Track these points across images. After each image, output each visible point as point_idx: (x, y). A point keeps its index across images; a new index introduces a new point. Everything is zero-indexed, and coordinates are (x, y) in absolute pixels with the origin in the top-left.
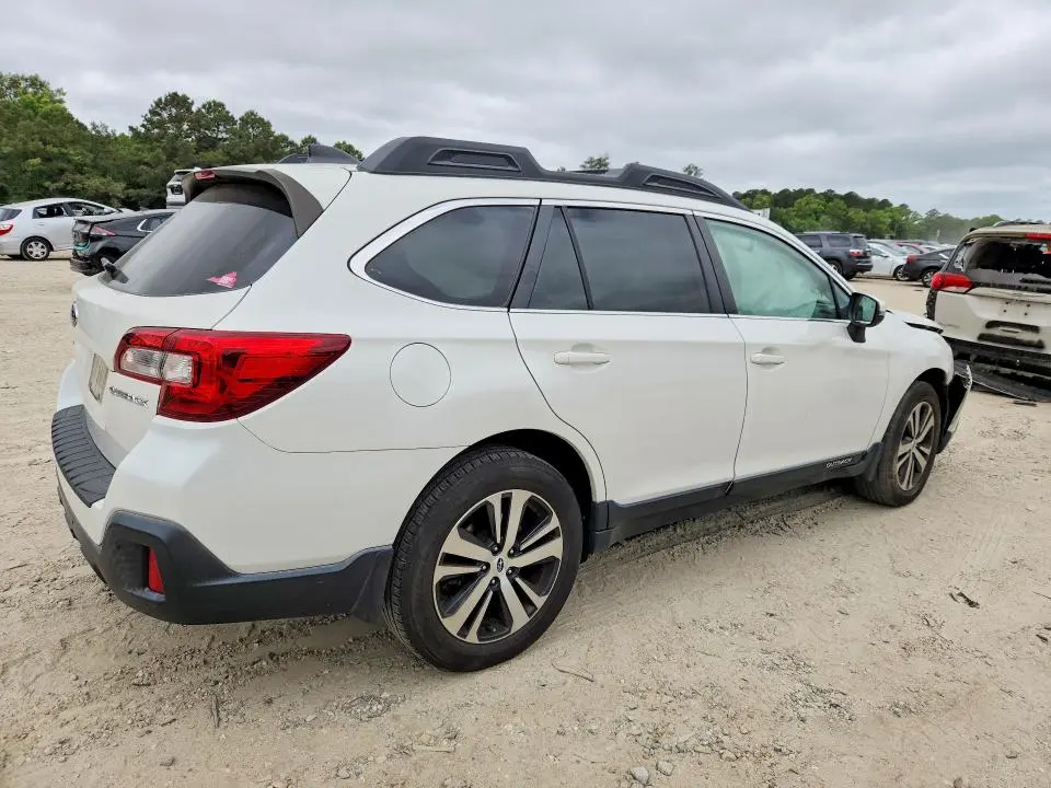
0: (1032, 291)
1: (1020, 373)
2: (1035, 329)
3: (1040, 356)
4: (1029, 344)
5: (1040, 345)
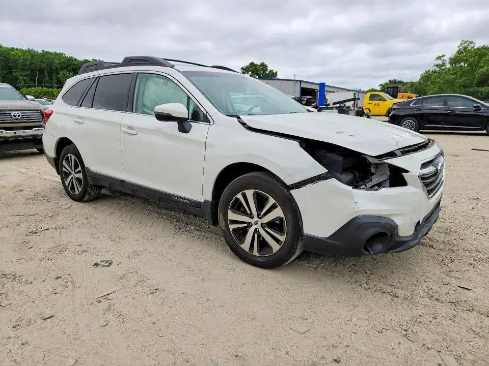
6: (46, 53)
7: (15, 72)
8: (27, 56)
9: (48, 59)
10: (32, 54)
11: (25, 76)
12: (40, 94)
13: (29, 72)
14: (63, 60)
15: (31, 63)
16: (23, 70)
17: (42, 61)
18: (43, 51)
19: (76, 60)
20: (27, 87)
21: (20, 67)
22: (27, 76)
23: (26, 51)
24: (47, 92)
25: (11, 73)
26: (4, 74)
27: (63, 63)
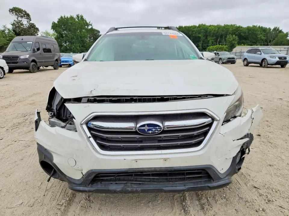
6: (226, 26)
7: (209, 38)
8: (216, 28)
9: (226, 29)
10: (219, 27)
11: (213, 39)
12: (217, 48)
13: (215, 37)
14: (234, 29)
15: (218, 32)
16: (213, 36)
17: (223, 31)
18: (225, 25)
19: (242, 27)
20: (213, 45)
21: (212, 35)
22: (214, 39)
23: (216, 26)
24: (221, 48)
25: (207, 38)
26: (204, 39)
27: (234, 30)
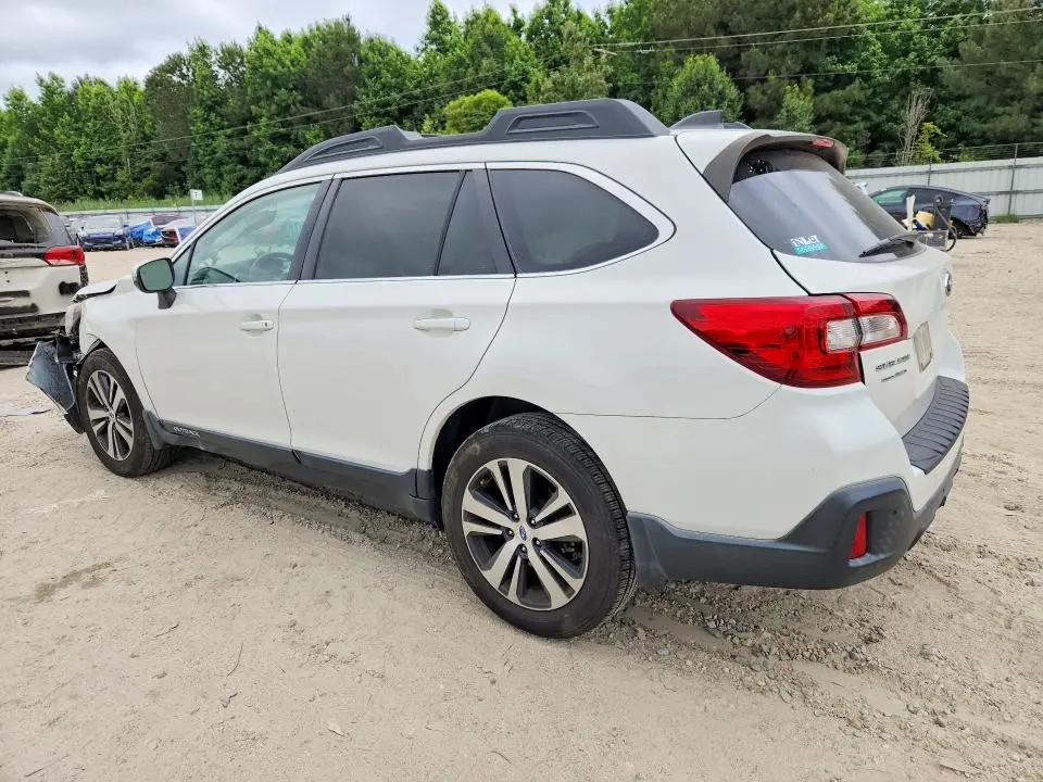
0: (9, 257)
1: (21, 340)
2: (25, 294)
3: (38, 318)
4: (24, 310)
5: (34, 308)
